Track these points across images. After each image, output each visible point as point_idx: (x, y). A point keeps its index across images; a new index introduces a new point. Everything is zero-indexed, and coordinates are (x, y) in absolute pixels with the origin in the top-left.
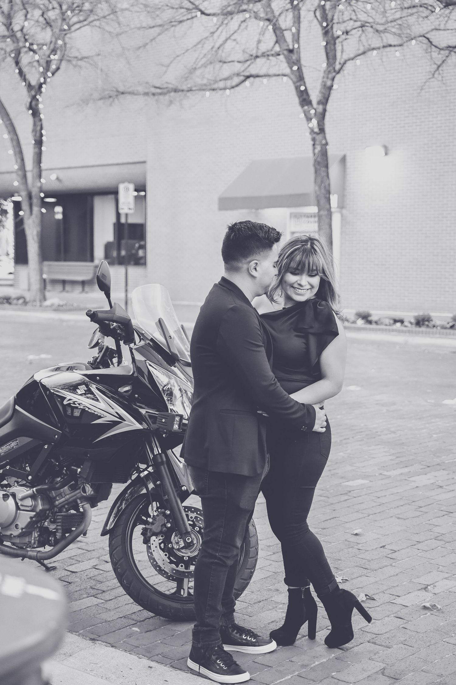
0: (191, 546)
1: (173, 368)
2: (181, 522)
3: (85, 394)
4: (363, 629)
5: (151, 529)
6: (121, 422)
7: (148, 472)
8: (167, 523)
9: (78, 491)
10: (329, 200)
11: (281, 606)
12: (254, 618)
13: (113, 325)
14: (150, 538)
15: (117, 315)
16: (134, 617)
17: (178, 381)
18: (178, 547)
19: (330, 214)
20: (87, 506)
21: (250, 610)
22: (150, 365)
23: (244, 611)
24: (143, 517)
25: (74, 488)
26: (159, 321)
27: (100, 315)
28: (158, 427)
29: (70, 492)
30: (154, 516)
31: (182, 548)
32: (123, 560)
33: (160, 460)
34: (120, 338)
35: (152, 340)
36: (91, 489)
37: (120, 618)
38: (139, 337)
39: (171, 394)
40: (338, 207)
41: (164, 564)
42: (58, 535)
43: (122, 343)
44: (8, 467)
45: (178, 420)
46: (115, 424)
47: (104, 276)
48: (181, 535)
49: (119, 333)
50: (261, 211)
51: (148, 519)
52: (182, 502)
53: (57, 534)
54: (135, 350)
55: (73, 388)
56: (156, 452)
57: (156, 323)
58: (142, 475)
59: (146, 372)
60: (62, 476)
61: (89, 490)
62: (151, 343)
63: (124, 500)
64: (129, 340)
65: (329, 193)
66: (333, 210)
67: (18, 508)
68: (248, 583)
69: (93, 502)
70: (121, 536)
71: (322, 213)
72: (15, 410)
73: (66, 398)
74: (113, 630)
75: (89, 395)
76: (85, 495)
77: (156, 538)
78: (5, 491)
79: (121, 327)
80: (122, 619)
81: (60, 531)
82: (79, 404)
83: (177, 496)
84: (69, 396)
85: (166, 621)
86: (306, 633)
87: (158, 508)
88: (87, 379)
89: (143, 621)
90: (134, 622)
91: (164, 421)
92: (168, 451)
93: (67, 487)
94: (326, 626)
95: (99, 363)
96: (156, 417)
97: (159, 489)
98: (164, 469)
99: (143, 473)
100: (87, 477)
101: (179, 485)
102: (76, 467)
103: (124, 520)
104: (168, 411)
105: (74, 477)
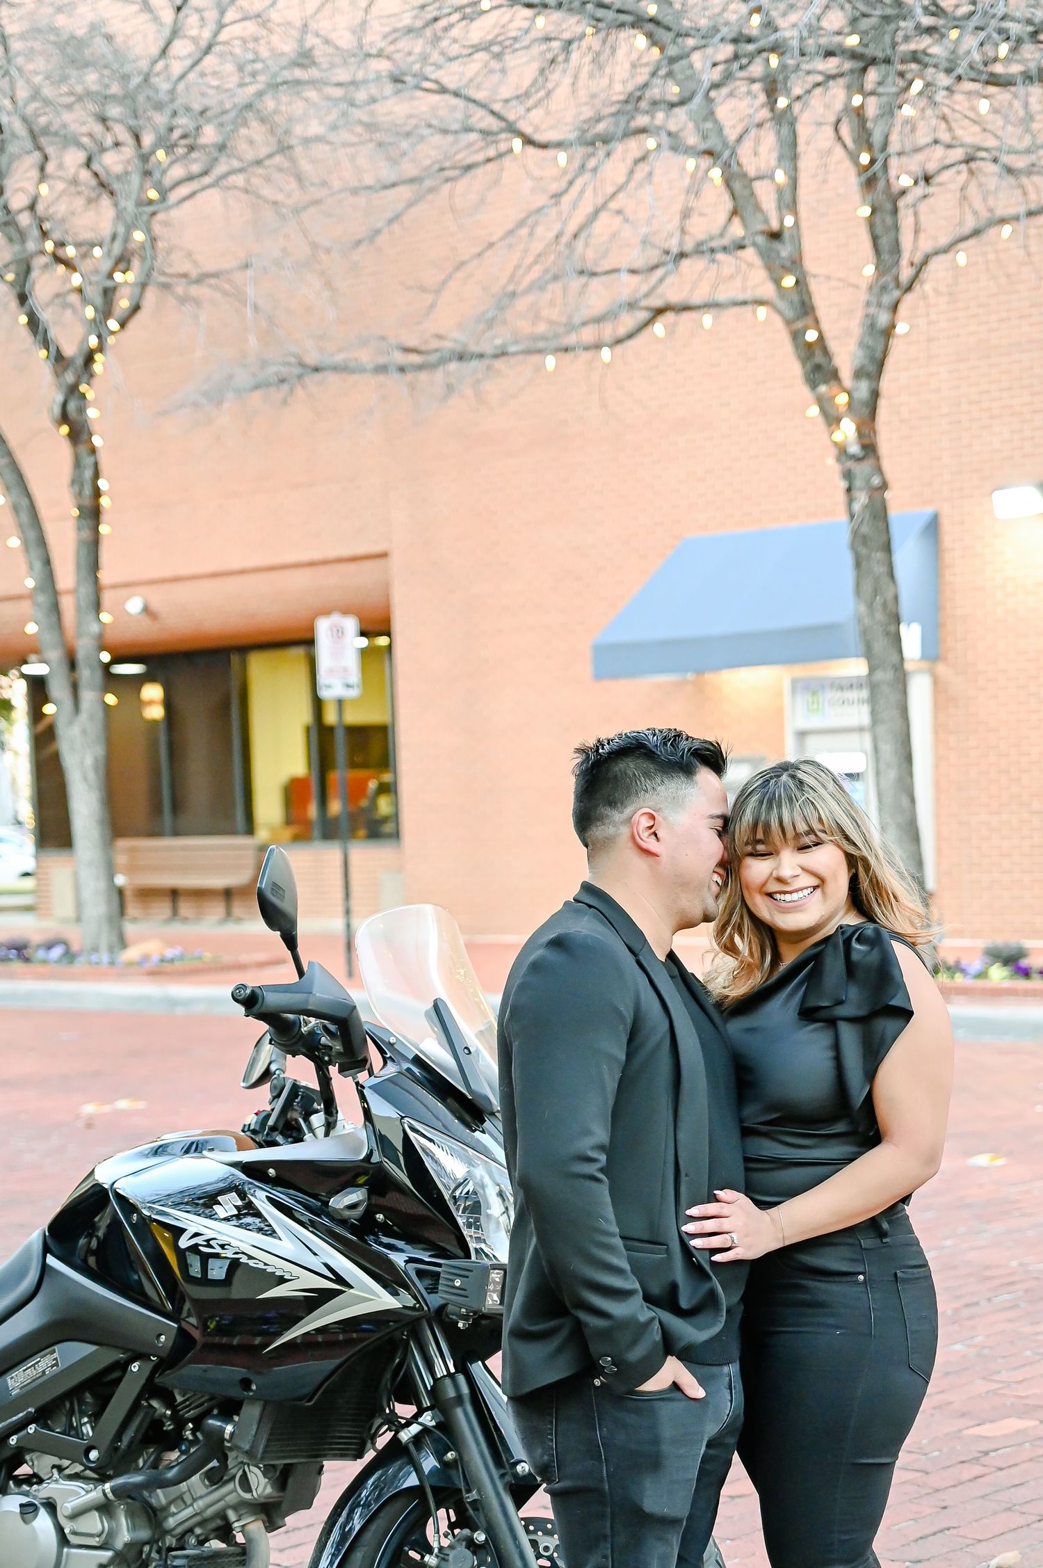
1: (477, 1134)
3: (238, 1217)
6: (337, 1293)
7: (420, 1428)
9: (230, 1486)
10: (896, 640)
13: (306, 1023)
15: (318, 994)
17: (494, 1170)
19: (901, 679)
20: (256, 1526)
22: (415, 1130)
24: (412, 1554)
25: (216, 1478)
26: (437, 1008)
27: (272, 1000)
28: (443, 1302)
29: (203, 1491)
30: (441, 1548)
33: (451, 1393)
34: (330, 1060)
35: (417, 1061)
36: (263, 1481)
38: (382, 1052)
39: (476, 1208)
40: (923, 657)
43: (333, 1070)
44: (32, 1429)
45: (498, 1280)
46: (321, 1298)
47: (276, 887)
49: (326, 1046)
50: (707, 677)
51: (427, 1558)
52: (519, 1504)
54: (371, 1091)
55: (205, 1201)
56: (440, 1371)
57: (427, 1014)
58: (405, 1436)
59: (402, 1149)
60: (183, 1448)
61: (261, 1485)
62: (416, 1070)
63: (358, 1505)
64: (354, 1061)
65: (896, 620)
66: (908, 666)
67: (63, 1540)
69: (271, 1514)
71: (881, 675)
72: (44, 1267)
73: (186, 1230)
75: (249, 1220)
76: (247, 1496)
78: (26, 1494)
79: (332, 1028)
82: (222, 1246)
83: (505, 1489)
84: (192, 1223)
87: (452, 1526)
88: (244, 1177)
91: (458, 1283)
92: (473, 1365)
93: (198, 1475)
95: (273, 1129)
96: (438, 1274)
97: (453, 1473)
98: (464, 1419)
99: (406, 1430)
100: (252, 1447)
101: (508, 1461)
102: (220, 1421)
103: (359, 1563)
104: (468, 1256)
105: (217, 1447)
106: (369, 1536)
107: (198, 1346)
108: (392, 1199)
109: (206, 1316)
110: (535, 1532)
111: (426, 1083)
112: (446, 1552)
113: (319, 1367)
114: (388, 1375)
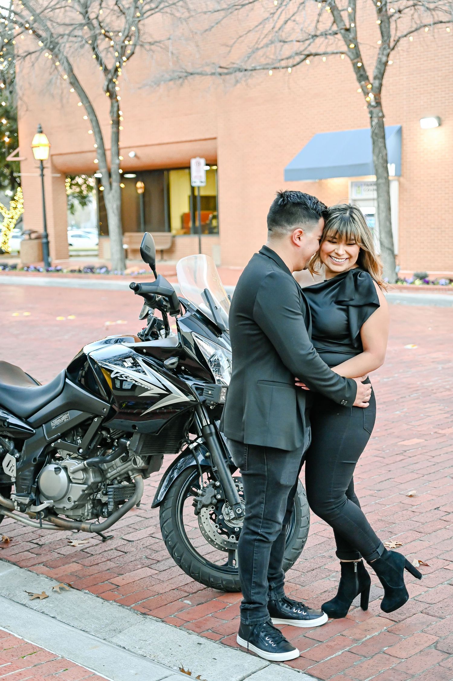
0: (241, 517)
1: (219, 338)
2: (231, 493)
3: (132, 367)
4: (416, 598)
5: (201, 502)
6: (166, 395)
7: (197, 444)
8: (217, 494)
9: (130, 463)
10: (386, 169)
11: (334, 574)
12: (307, 587)
13: (158, 297)
14: (200, 509)
15: (162, 286)
16: (187, 588)
17: (226, 352)
18: (228, 518)
19: (388, 183)
20: (139, 477)
21: (302, 579)
22: (196, 337)
23: (298, 580)
24: (194, 489)
25: (125, 460)
26: (205, 292)
27: (144, 288)
28: (205, 399)
29: (121, 464)
30: (203, 487)
31: (233, 519)
32: (173, 533)
33: (209, 432)
34: (166, 310)
35: (198, 311)
36: (141, 461)
37: (173, 590)
38: (185, 308)
39: (218, 365)
40: (396, 175)
41: (214, 536)
42: (111, 507)
43: (168, 314)
44: (59, 441)
46: (162, 396)
47: (147, 247)
48: (231, 506)
49: (165, 305)
50: (323, 181)
51: (198, 491)
52: (232, 473)
53: (109, 506)
54: (181, 322)
55: (121, 360)
56: (205, 424)
57: (202, 294)
58: (191, 447)
59: (193, 344)
60: (113, 449)
61: (141, 463)
62: (198, 316)
64: (175, 311)
65: (387, 162)
66: (390, 178)
67: (70, 481)
68: (300, 553)
69: (144, 473)
70: (171, 508)
71: (381, 181)
72: (65, 384)
73: (113, 371)
74: (165, 604)
75: (136, 368)
76: (136, 467)
77: (207, 509)
78: (57, 464)
79: (167, 299)
80: (175, 591)
81: (112, 504)
82: (126, 377)
83: (227, 466)
84: (116, 369)
85: (219, 592)
86: (359, 604)
87: (209, 479)
88: (135, 352)
89: (195, 593)
90: (186, 594)
91: (210, 393)
92: (217, 422)
93: (118, 458)
94: (378, 596)
95: (147, 335)
96: (203, 389)
97: (208, 460)
98: (213, 441)
99: (192, 445)
100: (136, 449)
101: (228, 456)
102: (126, 440)
103: (174, 492)
104: (215, 383)
105: (124, 449)
106: (177, 482)
107: (117, 413)
108: (187, 361)
109: (121, 402)
110: (237, 482)
111: (201, 319)
112: (205, 489)
113: (160, 421)
114: (187, 424)
